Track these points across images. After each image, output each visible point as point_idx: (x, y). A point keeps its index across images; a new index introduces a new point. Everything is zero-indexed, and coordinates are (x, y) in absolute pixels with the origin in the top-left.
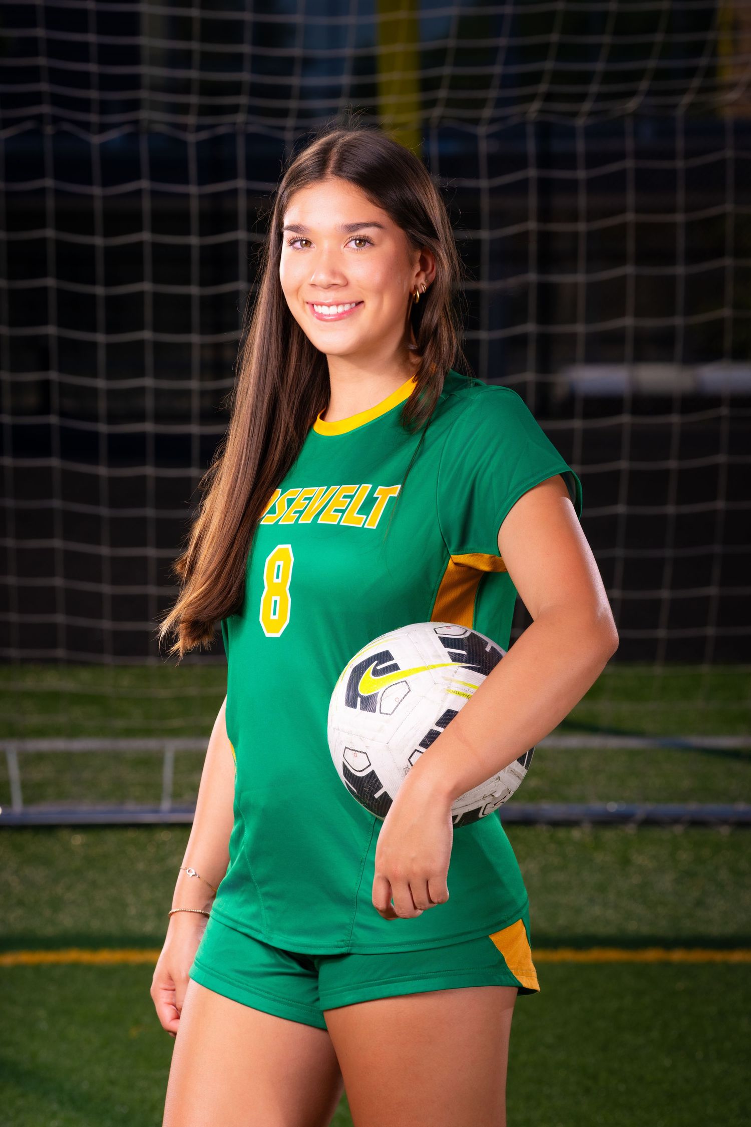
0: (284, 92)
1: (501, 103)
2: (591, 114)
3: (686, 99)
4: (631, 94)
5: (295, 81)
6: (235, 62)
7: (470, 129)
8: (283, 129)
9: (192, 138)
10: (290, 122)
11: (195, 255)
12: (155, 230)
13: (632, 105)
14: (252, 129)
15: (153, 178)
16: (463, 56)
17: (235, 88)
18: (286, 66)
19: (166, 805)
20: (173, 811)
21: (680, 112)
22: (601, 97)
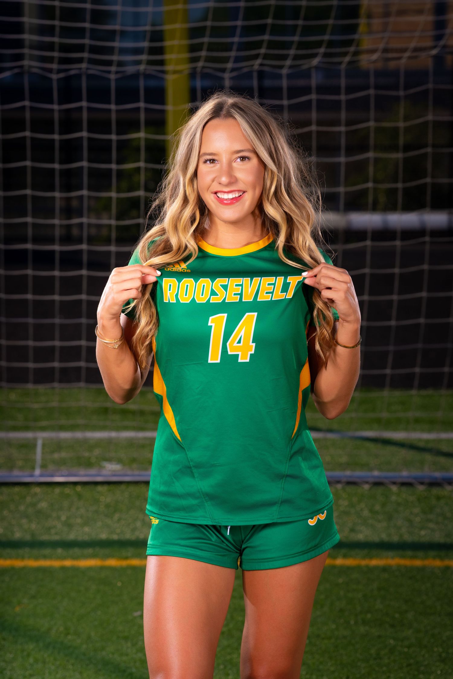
0: (110, 51)
1: (237, 60)
2: (291, 67)
3: (347, 59)
4: (314, 56)
5: (116, 44)
6: (80, 33)
7: (220, 74)
8: (109, 72)
9: (54, 77)
10: (113, 69)
11: (57, 145)
12: (32, 131)
13: (315, 62)
14: (90, 72)
15: (31, 100)
16: (216, 32)
17: (80, 48)
18: (111, 35)
19: (37, 472)
20: (41, 476)
21: (343, 66)
22: (296, 57)
